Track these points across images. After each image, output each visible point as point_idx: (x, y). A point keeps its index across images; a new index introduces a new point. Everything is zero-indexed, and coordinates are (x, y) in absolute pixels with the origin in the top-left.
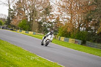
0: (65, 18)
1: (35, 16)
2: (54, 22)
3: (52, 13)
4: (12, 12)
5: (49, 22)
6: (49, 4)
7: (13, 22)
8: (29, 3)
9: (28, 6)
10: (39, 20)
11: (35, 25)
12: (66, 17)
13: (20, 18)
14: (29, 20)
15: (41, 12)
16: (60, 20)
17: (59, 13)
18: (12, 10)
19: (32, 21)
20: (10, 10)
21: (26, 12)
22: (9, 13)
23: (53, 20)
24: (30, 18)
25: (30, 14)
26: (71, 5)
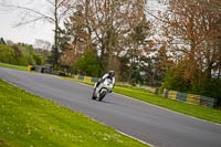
0: (178, 49)
1: (113, 44)
2: (153, 58)
3: (151, 38)
4: (62, 35)
5: (143, 58)
6: (144, 19)
7: (65, 59)
8: (100, 16)
9: (97, 23)
10: (122, 54)
11: (113, 63)
12: (180, 46)
13: (80, 49)
14: (99, 54)
15: (126, 35)
16: (168, 54)
17: (166, 39)
18: (63, 32)
19: (107, 55)
20: (58, 31)
21: (94, 35)
22: (56, 38)
23: (152, 54)
24: (102, 49)
25: (101, 40)
26: (191, 20)
